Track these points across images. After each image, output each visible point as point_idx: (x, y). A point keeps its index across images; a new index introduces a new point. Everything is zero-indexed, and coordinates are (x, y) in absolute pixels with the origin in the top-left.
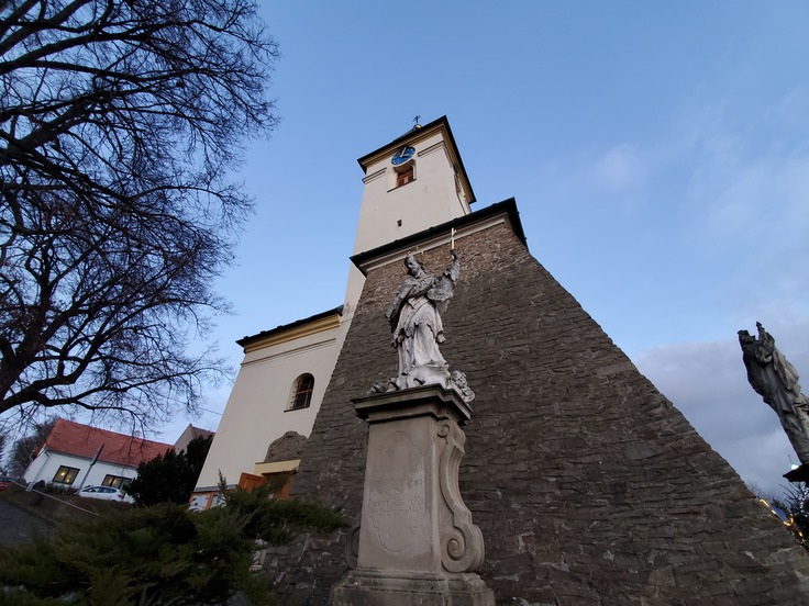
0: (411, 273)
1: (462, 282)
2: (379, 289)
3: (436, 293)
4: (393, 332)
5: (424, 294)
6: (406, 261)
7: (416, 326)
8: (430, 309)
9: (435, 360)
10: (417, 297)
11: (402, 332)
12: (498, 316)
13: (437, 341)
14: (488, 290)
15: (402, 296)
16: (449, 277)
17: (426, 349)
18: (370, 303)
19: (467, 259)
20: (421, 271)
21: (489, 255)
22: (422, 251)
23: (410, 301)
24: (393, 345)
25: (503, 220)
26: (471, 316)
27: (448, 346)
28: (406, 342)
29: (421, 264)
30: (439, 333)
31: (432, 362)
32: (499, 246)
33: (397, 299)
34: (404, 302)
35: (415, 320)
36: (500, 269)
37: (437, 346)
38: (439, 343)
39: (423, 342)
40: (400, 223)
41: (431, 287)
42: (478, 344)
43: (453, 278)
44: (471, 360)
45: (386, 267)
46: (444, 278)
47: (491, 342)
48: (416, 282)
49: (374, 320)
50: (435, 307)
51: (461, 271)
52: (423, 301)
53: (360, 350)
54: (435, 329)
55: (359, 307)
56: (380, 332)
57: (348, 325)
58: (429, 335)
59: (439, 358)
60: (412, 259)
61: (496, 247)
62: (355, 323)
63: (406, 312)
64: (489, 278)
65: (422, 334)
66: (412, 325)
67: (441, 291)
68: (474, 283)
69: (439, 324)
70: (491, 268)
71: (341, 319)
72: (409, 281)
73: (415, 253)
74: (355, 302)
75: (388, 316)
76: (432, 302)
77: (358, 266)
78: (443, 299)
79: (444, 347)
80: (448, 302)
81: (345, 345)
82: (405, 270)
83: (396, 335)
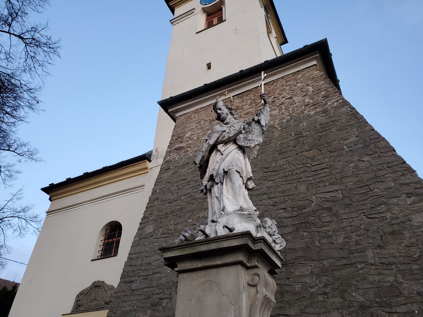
0: (220, 119)
1: (273, 127)
2: (188, 135)
3: (245, 138)
4: (202, 178)
5: (234, 140)
6: (215, 107)
7: (226, 173)
8: (239, 155)
9: (245, 206)
10: (226, 143)
11: (212, 178)
12: (310, 161)
13: (246, 187)
14: (299, 135)
15: (212, 142)
16: (258, 122)
17: (235, 194)
18: (179, 149)
19: (278, 102)
20: (230, 116)
21: (301, 98)
22: (231, 95)
23: (220, 147)
24: (202, 191)
25: (315, 62)
26: (281, 162)
27: (258, 192)
28: (216, 189)
29: (230, 109)
30: (249, 179)
31: (241, 209)
32: (311, 89)
33: (206, 145)
34: (213, 148)
35: (224, 166)
36: (312, 113)
37: (246, 192)
38: (248, 190)
39: (232, 188)
40: (209, 66)
41: (240, 132)
42: (289, 190)
43: (263, 123)
44: (283, 206)
45: (195, 112)
46: (253, 124)
47: (302, 188)
48: (225, 128)
49: (183, 166)
50: (244, 152)
51: (271, 116)
52: (232, 147)
53: (170, 196)
54: (244, 175)
55: (168, 153)
56: (189, 178)
57: (157, 171)
58: (238, 181)
59: (249, 205)
60: (221, 105)
61: (308, 91)
62: (164, 169)
63: (215, 158)
64: (300, 122)
65: (231, 180)
66: (221, 172)
67: (250, 137)
68: (285, 128)
69: (248, 170)
70: (302, 112)
71: (149, 165)
72: (218, 127)
73: (223, 98)
74: (164, 148)
75: (198, 162)
76: (242, 149)
77: (166, 111)
78: (253, 145)
79: (254, 193)
80: (257, 147)
81: (154, 192)
82: (215, 116)
83: (205, 181)
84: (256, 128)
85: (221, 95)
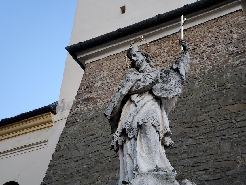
0: (135, 66)
1: (193, 77)
2: (98, 84)
3: (163, 88)
4: (113, 132)
5: (150, 90)
6: (129, 54)
7: (140, 127)
9: (161, 166)
10: (140, 92)
11: (124, 133)
12: (234, 116)
13: (163, 144)
14: (222, 86)
15: (125, 91)
16: (177, 70)
17: (150, 152)
18: (88, 99)
19: (199, 50)
20: (145, 64)
21: (224, 46)
22: (147, 41)
23: (134, 97)
24: (113, 147)
25: (240, 7)
26: (203, 117)
27: (177, 151)
28: (128, 145)
29: (146, 56)
30: (166, 135)
31: (157, 169)
32: (235, 36)
33: (118, 95)
34: (126, 98)
35: (138, 119)
36: (237, 63)
37: (163, 150)
38: (166, 147)
40: (123, 10)
41: (157, 81)
42: (211, 148)
43: (182, 72)
44: (204, 167)
45: (106, 59)
46: (171, 72)
47: (226, 147)
48: (140, 76)
49: (92, 119)
50: (161, 104)
51: (191, 64)
52: (147, 98)
53: (76, 154)
54: (161, 130)
55: (76, 104)
56: (99, 133)
57: (62, 125)
58: (154, 136)
61: (232, 38)
62: (71, 122)
63: (128, 110)
64: (224, 72)
65: (146, 135)
66: (135, 125)
67: (168, 86)
68: (206, 78)
69: (165, 124)
70: (226, 61)
71: (54, 118)
72: (132, 75)
73: (140, 44)
74: (71, 98)
75: (108, 114)
76: (158, 100)
77: (75, 58)
78: (171, 96)
79: (172, 151)
80: (176, 99)
81: (58, 149)
82: (128, 63)
83: (116, 136)
84: (174, 78)
85: (136, 41)
